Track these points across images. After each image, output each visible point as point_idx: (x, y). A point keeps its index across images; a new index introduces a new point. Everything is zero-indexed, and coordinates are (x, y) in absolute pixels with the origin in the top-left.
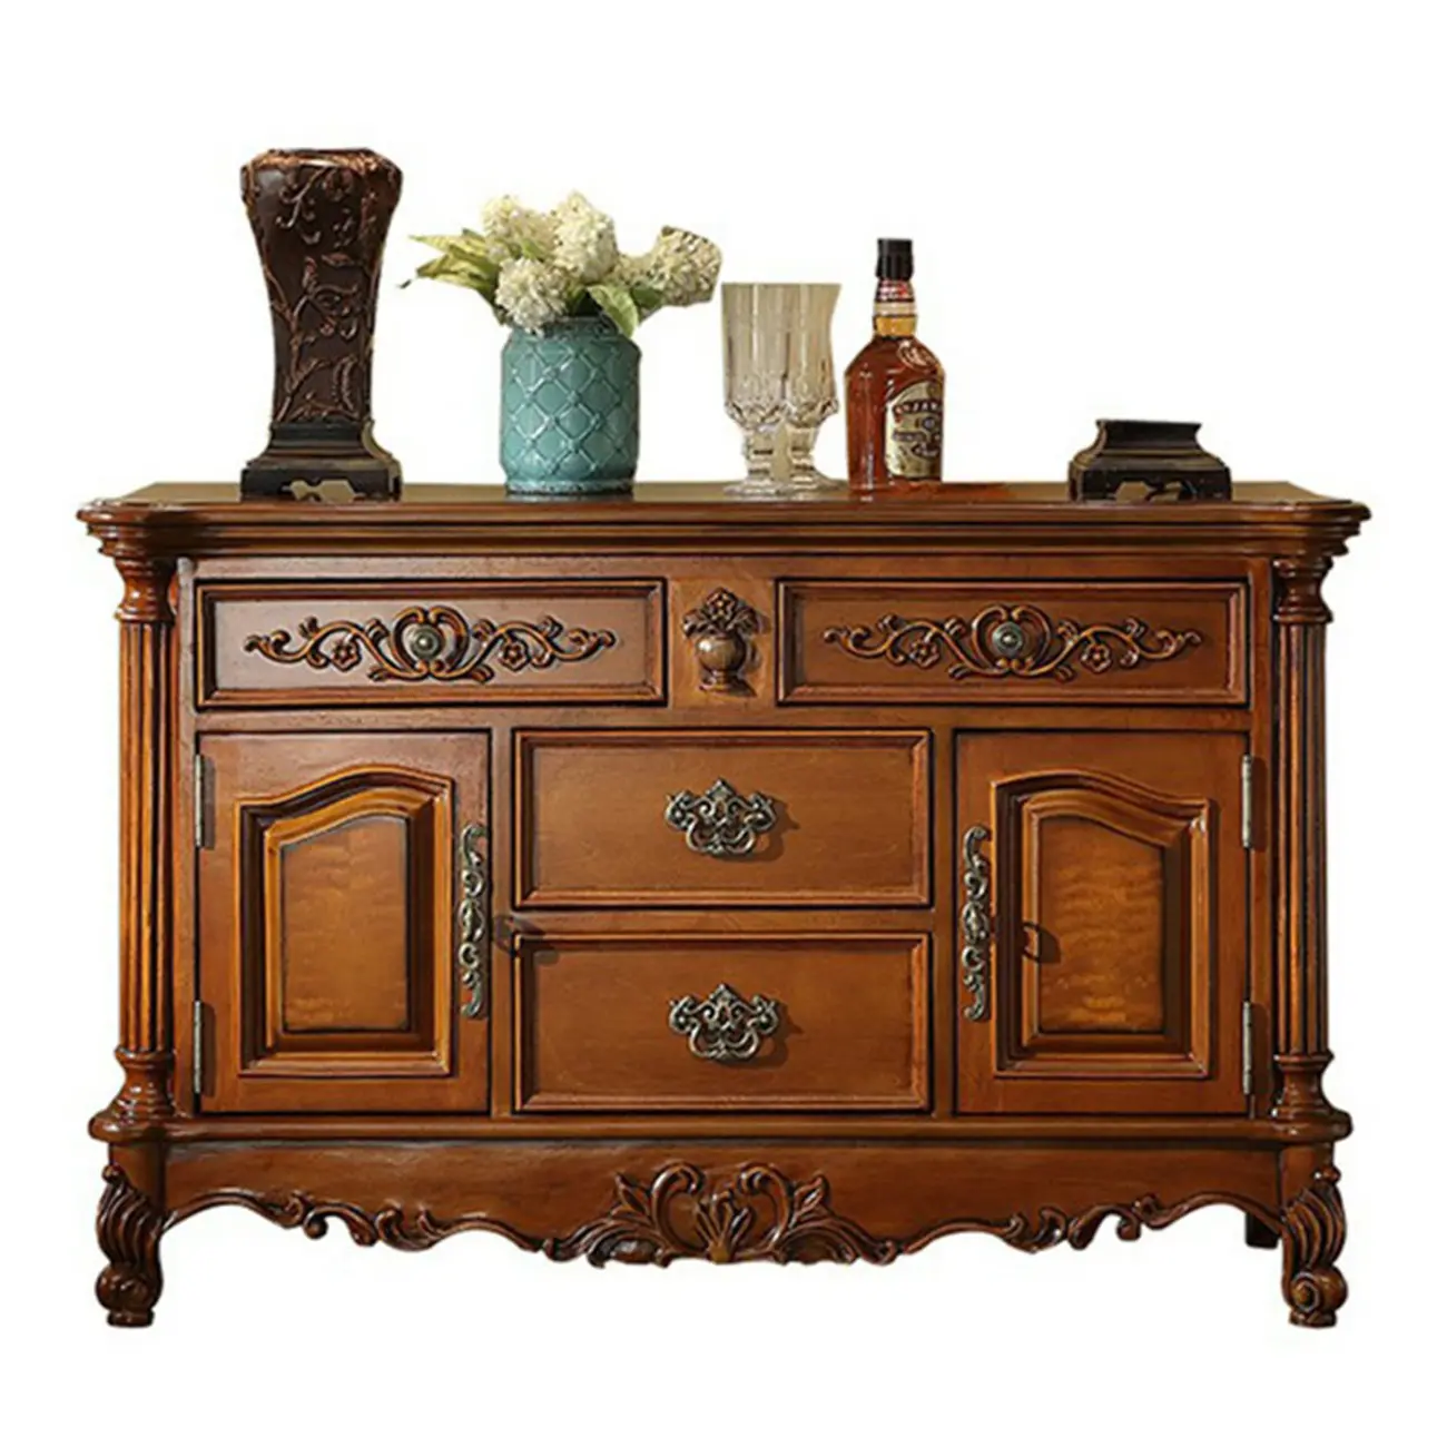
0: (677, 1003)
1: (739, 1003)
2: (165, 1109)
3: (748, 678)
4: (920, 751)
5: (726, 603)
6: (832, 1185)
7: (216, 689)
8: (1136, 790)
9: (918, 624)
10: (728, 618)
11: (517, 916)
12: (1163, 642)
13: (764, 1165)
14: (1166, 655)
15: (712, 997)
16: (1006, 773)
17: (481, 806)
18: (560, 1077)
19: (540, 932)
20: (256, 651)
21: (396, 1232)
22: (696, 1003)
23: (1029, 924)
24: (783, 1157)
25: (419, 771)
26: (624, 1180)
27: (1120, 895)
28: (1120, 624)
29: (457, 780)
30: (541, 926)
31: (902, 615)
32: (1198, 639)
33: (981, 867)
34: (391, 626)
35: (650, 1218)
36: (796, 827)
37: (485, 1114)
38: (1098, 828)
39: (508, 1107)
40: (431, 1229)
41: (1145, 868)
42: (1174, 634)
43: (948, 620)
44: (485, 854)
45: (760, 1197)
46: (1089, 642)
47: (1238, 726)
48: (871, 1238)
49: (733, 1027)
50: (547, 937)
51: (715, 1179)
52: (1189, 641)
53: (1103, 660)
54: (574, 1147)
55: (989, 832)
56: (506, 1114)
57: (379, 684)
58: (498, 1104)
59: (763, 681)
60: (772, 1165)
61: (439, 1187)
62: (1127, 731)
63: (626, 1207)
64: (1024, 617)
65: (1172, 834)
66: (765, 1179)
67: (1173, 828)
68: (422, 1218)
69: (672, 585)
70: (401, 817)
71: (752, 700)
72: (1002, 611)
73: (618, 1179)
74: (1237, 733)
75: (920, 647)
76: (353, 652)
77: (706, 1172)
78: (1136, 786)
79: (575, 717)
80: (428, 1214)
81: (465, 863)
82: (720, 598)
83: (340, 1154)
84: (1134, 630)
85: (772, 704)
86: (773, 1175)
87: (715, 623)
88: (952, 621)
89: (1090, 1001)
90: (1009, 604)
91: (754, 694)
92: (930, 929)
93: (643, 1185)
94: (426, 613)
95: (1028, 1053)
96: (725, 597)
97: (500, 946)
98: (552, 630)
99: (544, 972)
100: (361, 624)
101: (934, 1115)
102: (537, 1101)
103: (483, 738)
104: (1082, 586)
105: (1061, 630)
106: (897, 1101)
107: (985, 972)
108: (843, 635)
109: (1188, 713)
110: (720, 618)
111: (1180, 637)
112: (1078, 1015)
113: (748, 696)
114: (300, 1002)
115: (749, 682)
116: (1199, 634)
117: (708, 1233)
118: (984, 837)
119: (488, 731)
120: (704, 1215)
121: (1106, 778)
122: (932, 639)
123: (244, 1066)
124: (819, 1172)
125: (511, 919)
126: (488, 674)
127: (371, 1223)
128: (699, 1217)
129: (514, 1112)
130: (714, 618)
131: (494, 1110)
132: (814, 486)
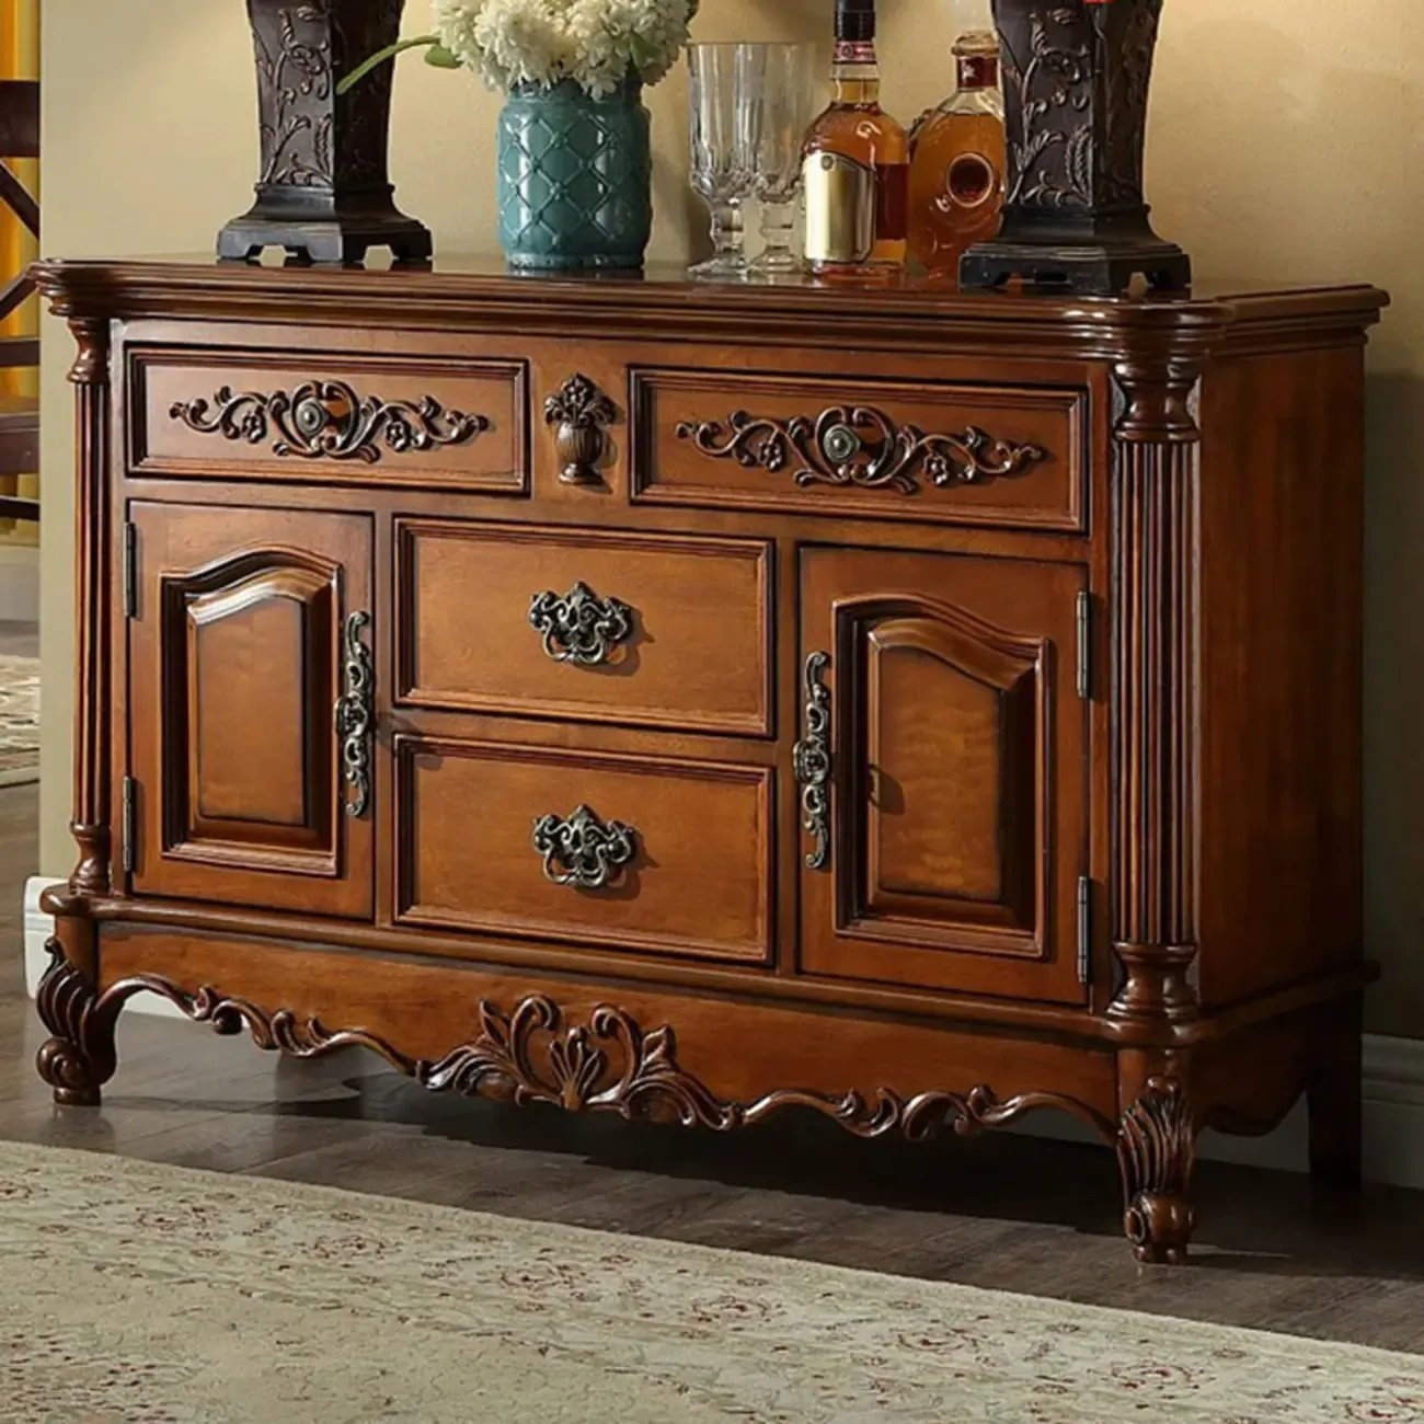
0: (539, 821)
1: (593, 827)
2: (100, 884)
3: (603, 472)
4: (761, 562)
5: (578, 390)
6: (678, 1038)
7: (146, 456)
8: (972, 623)
9: (762, 422)
10: (580, 405)
11: (397, 712)
12: (1003, 455)
13: (615, 1008)
14: (1002, 470)
15: (570, 817)
16: (847, 594)
17: (366, 595)
18: (437, 890)
19: (421, 734)
20: (179, 419)
21: (288, 1036)
22: (557, 821)
23: (873, 767)
24: (633, 1001)
25: (311, 554)
26: (487, 1008)
27: (957, 741)
28: (960, 434)
29: (345, 566)
30: (422, 727)
31: (750, 412)
32: (1035, 454)
33: (820, 698)
34: (291, 398)
35: (509, 1051)
36: (651, 640)
37: (369, 922)
38: (937, 664)
39: (389, 916)
40: (317, 1037)
41: (981, 713)
42: (1013, 446)
43: (792, 418)
44: (369, 645)
45: (611, 1041)
46: (927, 453)
47: (1076, 556)
48: (714, 1101)
49: (586, 852)
50: (426, 739)
51: (571, 1016)
52: (1026, 457)
53: (940, 473)
54: (444, 966)
55: (829, 658)
56: (387, 925)
57: (282, 458)
58: (382, 912)
59: (617, 475)
60: (622, 1008)
61: (327, 995)
62: (964, 555)
63: (486, 1036)
64: (865, 420)
65: (1015, 676)
66: (613, 1022)
67: (1016, 670)
68: (310, 1024)
69: (533, 368)
70: (297, 600)
71: (607, 496)
72: (842, 411)
73: (481, 1005)
74: (1074, 564)
75: (764, 447)
76: (258, 423)
77: (562, 1008)
78: (974, 619)
79: (447, 505)
80: (316, 1024)
81: (349, 653)
82: (573, 384)
83: (244, 949)
84: (971, 441)
85: (626, 502)
86: (620, 1019)
87: (569, 410)
88: (796, 419)
89: (928, 859)
90: (851, 404)
91: (610, 492)
92: (774, 763)
93: (505, 1015)
94: (319, 386)
95: (870, 912)
96: (578, 383)
97: (382, 744)
98: (428, 410)
99: (423, 777)
100: (264, 394)
101: (778, 972)
102: (415, 914)
103: (368, 520)
104: (918, 387)
105: (901, 435)
106: (740, 951)
107: (825, 816)
108: (690, 431)
109: (1027, 538)
110: (572, 406)
111: (1016, 451)
112: (916, 875)
113: (602, 492)
114: (212, 786)
115: (604, 477)
116: (1039, 448)
117: (563, 1075)
118: (824, 664)
119: (371, 514)
120: (557, 1055)
121: (945, 609)
122: (775, 441)
123: (165, 849)
124: (665, 1021)
125: (392, 716)
126: (374, 455)
127: (267, 1023)
128: (553, 1056)
129: (394, 923)
130: (566, 404)
131: (378, 917)
132: (788, 268)
